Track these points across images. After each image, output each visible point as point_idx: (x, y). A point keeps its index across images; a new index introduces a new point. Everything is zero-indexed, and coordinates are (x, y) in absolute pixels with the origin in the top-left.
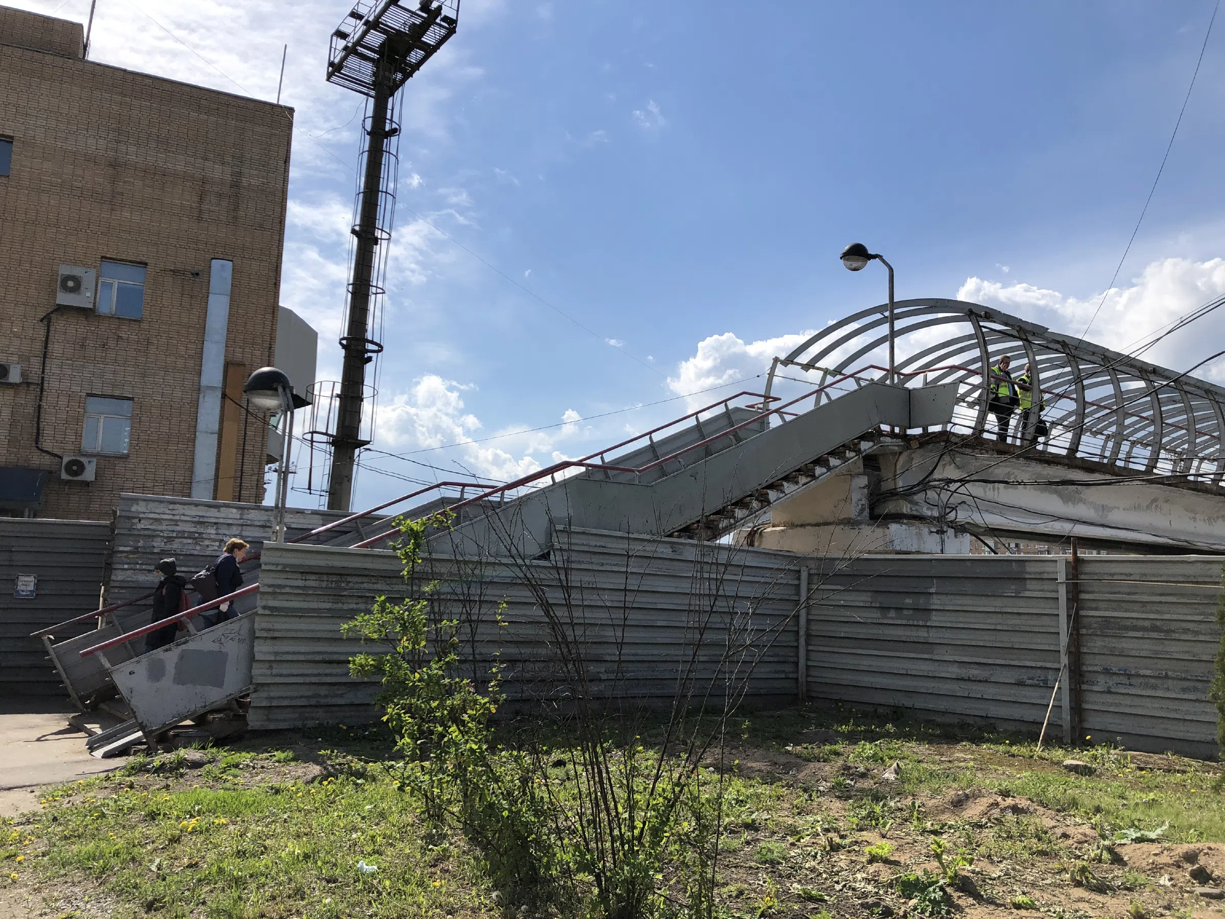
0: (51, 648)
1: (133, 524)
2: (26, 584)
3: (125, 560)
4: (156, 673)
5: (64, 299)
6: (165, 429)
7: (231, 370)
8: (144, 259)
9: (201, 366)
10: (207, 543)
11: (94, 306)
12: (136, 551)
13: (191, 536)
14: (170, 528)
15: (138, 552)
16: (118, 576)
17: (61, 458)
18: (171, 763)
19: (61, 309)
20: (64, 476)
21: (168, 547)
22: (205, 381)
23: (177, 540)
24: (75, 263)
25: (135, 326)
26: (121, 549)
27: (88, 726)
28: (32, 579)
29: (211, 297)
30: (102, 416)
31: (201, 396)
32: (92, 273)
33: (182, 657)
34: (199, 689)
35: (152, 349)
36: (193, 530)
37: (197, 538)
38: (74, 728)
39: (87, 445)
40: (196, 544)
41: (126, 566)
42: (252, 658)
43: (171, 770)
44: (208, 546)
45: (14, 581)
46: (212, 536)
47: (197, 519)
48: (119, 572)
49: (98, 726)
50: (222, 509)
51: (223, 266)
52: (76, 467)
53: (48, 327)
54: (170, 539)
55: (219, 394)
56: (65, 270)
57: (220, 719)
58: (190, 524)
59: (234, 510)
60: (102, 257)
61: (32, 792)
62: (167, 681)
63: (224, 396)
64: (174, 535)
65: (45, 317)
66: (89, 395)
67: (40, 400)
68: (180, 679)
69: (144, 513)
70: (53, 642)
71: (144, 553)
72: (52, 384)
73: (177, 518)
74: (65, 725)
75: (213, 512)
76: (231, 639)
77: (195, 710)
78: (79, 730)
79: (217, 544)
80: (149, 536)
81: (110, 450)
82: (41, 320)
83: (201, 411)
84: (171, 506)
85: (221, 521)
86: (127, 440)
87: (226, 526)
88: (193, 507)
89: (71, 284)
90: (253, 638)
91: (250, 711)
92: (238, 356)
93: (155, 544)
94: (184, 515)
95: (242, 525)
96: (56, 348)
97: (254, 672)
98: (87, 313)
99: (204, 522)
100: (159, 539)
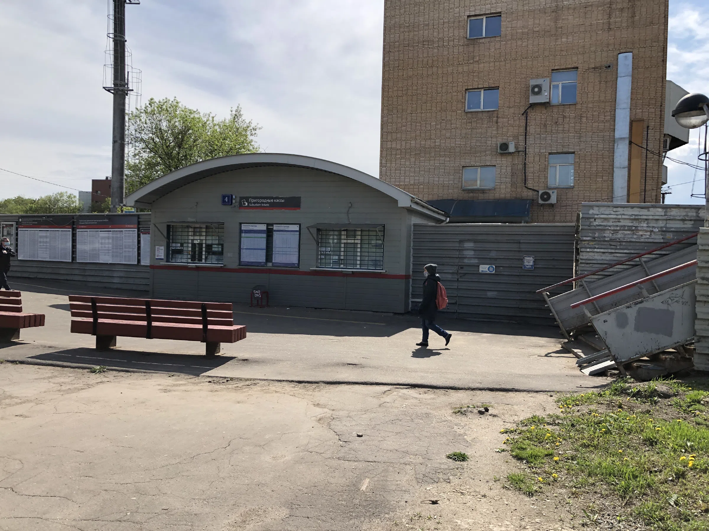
0: (548, 300)
1: (591, 222)
2: (529, 261)
3: (588, 246)
4: (622, 322)
5: (534, 99)
6: (594, 169)
7: (634, 124)
8: (576, 65)
9: (614, 125)
10: (641, 233)
11: (550, 100)
12: (594, 239)
13: (630, 228)
14: (615, 224)
15: (595, 241)
16: (583, 256)
17: (538, 192)
18: (646, 391)
19: (533, 106)
20: (540, 202)
21: (615, 236)
22: (617, 135)
23: (620, 232)
24: (537, 77)
25: (572, 108)
26: (585, 238)
27: (576, 351)
28: (531, 258)
29: (619, 79)
30: (558, 165)
31: (616, 145)
32: (548, 80)
33: (639, 312)
34: (653, 336)
35: (584, 120)
36: (631, 224)
37: (634, 230)
38: (565, 350)
39: (551, 183)
40: (633, 234)
41: (588, 250)
42: (695, 317)
43: (646, 397)
44: (642, 235)
45: (522, 260)
46: (645, 228)
47: (633, 217)
48: (584, 254)
49: (580, 351)
50: (651, 209)
51: (626, 57)
52: (546, 196)
53: (527, 118)
54: (616, 231)
55: (627, 142)
56: (533, 82)
57: (671, 358)
58: (628, 221)
59: (660, 210)
60: (553, 70)
61: (552, 396)
62: (630, 328)
63: (631, 143)
64: (618, 228)
65: (525, 112)
66: (550, 154)
67: (525, 160)
68: (637, 328)
69: (597, 215)
70: (549, 297)
71: (599, 241)
72: (530, 151)
73: (620, 217)
74: (559, 347)
75: (644, 212)
76: (676, 301)
77: (652, 351)
78: (569, 352)
79: (649, 233)
80: (602, 230)
81: (563, 185)
82: (523, 115)
83: (616, 155)
84: (615, 209)
85: (651, 217)
86: (572, 178)
87: (654, 221)
88: (629, 209)
89: (536, 90)
90: (694, 300)
91: (696, 356)
92: (639, 116)
93: (606, 235)
94: (624, 215)
95: (666, 220)
96: (531, 129)
97: (696, 327)
98: (546, 105)
99: (638, 219)
100: (608, 232)
